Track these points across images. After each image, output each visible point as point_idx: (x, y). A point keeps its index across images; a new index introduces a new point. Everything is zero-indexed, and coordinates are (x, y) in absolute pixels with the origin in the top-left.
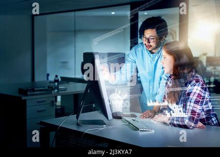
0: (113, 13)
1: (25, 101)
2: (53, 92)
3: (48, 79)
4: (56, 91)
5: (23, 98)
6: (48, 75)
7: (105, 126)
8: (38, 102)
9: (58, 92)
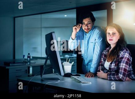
0: (66, 16)
1: (8, 69)
2: (26, 64)
3: (24, 58)
4: (29, 63)
5: (7, 68)
6: (24, 56)
7: (59, 81)
8: (17, 70)
9: (30, 64)
